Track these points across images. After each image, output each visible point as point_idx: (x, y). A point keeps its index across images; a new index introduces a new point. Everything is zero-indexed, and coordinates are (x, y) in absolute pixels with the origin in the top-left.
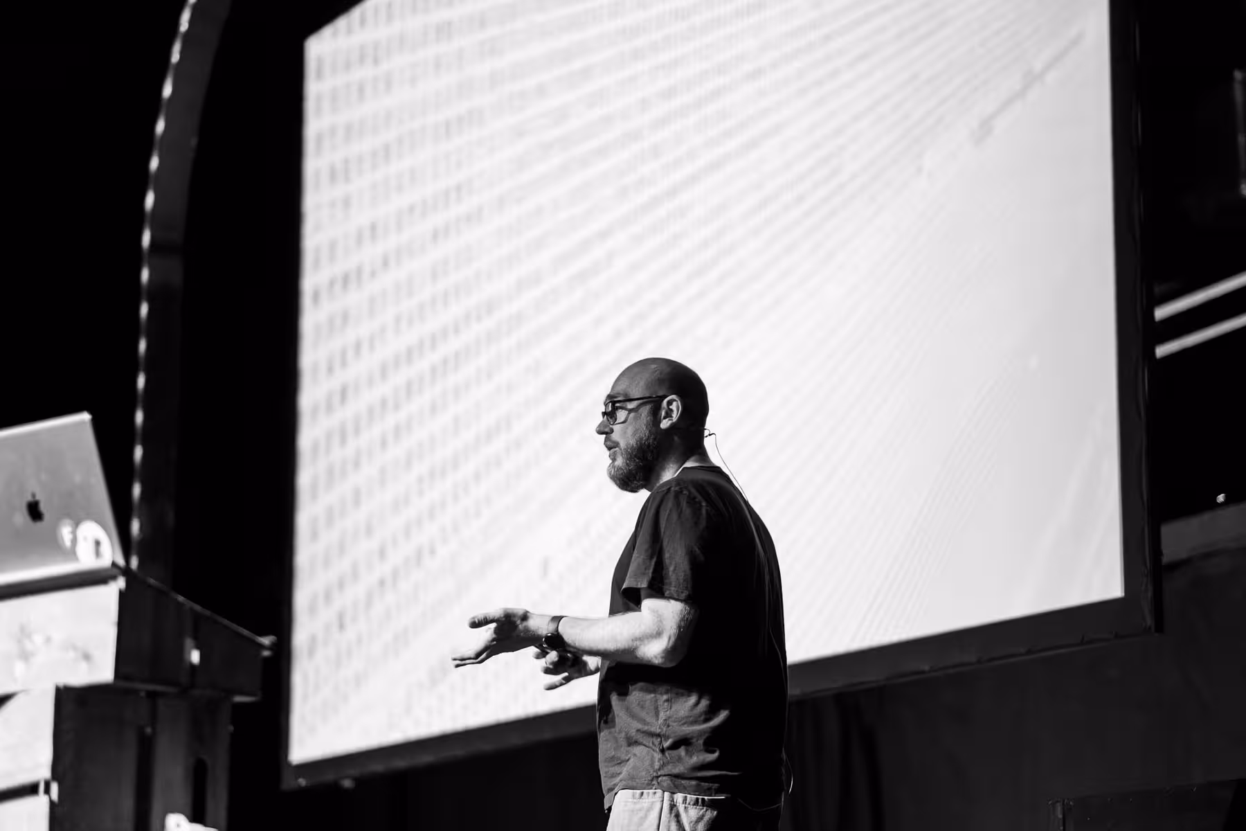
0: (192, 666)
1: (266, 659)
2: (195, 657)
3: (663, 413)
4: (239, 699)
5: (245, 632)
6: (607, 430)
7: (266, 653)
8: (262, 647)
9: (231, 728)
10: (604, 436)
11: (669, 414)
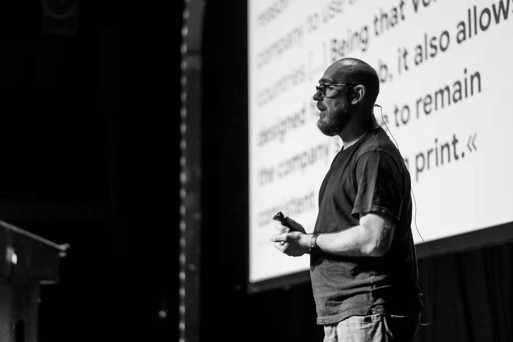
0: (12, 264)
1: (63, 258)
2: (14, 259)
3: (354, 95)
4: (44, 282)
5: (48, 242)
6: (319, 98)
7: (63, 255)
8: (59, 251)
9: (39, 301)
10: (317, 101)
11: (357, 96)
